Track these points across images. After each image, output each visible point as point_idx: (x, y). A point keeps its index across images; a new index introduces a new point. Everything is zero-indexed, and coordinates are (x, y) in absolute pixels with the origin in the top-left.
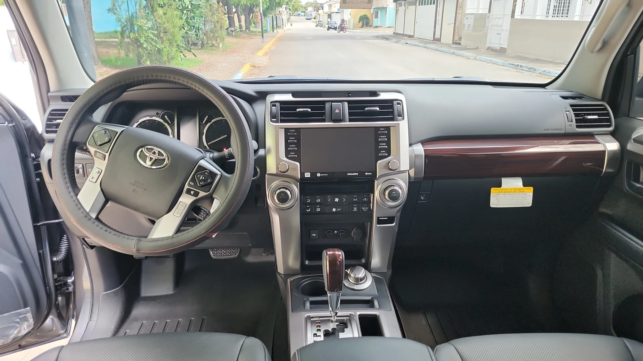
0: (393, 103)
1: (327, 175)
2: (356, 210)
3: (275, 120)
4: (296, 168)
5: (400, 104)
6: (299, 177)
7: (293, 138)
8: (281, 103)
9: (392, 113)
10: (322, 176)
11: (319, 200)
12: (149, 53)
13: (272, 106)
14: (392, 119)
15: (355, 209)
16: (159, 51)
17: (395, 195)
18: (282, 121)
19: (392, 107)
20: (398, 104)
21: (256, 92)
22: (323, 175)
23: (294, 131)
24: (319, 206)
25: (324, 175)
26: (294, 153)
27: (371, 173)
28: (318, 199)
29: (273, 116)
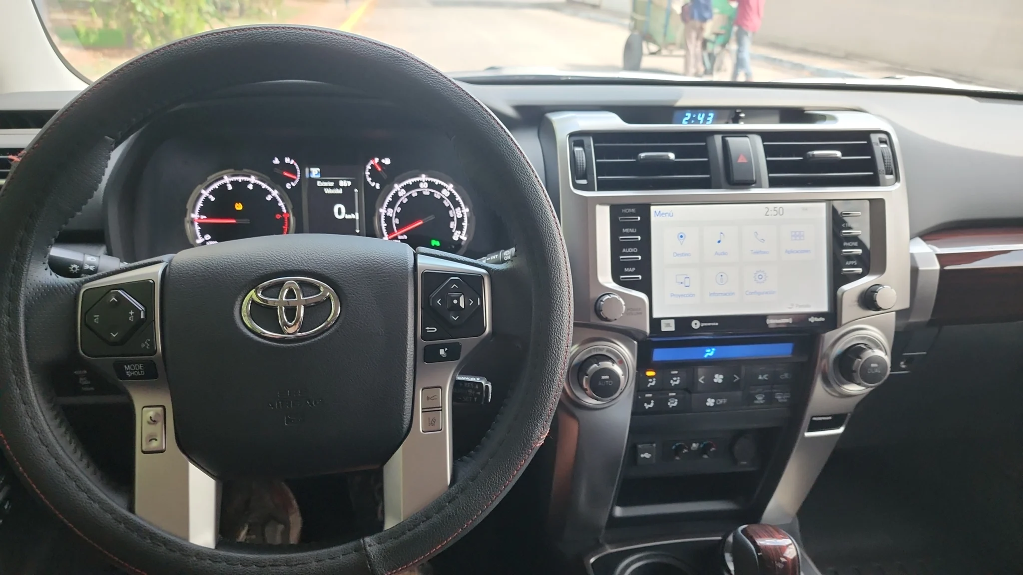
0: (869, 140)
1: (717, 324)
2: (762, 402)
3: (584, 182)
4: (640, 309)
5: (885, 142)
6: (648, 331)
7: (632, 231)
8: (600, 136)
9: (871, 165)
10: (704, 326)
11: (676, 381)
12: (147, 22)
13: (575, 145)
14: (874, 181)
15: (760, 399)
16: (167, 19)
17: (876, 371)
18: (603, 186)
19: (868, 149)
20: (882, 142)
21: (518, 108)
22: (706, 324)
23: (633, 210)
24: (674, 394)
25: (709, 324)
26: (634, 269)
27: (823, 317)
28: (675, 379)
29: (578, 172)
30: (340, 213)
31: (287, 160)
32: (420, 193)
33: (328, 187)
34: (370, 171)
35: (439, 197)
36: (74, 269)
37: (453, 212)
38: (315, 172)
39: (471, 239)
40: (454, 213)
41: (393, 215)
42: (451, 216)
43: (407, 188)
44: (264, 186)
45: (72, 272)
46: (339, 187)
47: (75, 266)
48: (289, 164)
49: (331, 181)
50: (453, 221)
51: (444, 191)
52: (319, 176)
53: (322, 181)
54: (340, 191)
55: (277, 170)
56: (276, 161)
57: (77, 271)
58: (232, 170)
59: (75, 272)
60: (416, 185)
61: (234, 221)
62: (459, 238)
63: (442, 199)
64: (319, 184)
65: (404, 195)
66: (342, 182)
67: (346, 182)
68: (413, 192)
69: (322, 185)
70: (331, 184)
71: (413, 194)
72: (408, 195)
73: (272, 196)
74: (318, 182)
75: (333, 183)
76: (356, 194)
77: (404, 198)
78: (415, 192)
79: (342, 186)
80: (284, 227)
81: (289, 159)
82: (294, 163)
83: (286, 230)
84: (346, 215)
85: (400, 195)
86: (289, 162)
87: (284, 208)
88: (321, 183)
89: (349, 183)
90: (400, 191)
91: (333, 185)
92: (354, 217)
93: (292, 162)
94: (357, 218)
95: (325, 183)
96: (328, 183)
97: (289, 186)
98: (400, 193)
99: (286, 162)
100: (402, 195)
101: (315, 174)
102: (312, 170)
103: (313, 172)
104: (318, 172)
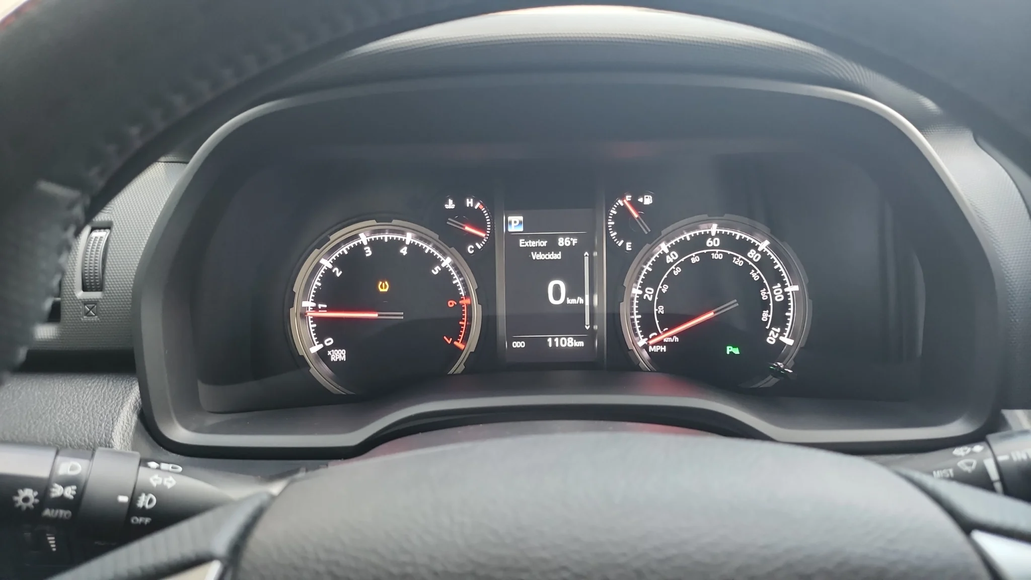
30: (557, 295)
31: (469, 202)
32: (706, 258)
33: (538, 249)
34: (615, 218)
35: (741, 264)
36: (26, 499)
37: (767, 291)
38: (515, 223)
39: (802, 343)
40: (769, 293)
41: (654, 298)
42: (764, 298)
43: (682, 248)
44: (428, 248)
45: (20, 507)
46: (556, 249)
47: (29, 493)
48: (471, 209)
49: (542, 238)
50: (768, 308)
51: (752, 253)
52: (521, 229)
53: (527, 238)
54: (557, 256)
55: (451, 222)
56: (450, 205)
57: (34, 504)
58: (373, 222)
59: (28, 508)
60: (699, 242)
61: (375, 315)
62: (777, 339)
63: (747, 268)
64: (522, 243)
65: (675, 261)
66: (563, 239)
67: (570, 240)
68: (693, 254)
69: (527, 245)
70: (542, 244)
71: (692, 259)
72: (683, 260)
73: (441, 267)
74: (521, 240)
75: (546, 242)
76: (586, 260)
77: (676, 267)
78: (696, 255)
79: (562, 245)
80: (461, 323)
81: (472, 200)
82: (481, 207)
83: (464, 328)
84: (568, 298)
85: (668, 262)
86: (472, 206)
87: (461, 289)
88: (526, 242)
89: (575, 241)
90: (669, 254)
91: (545, 245)
92: (581, 301)
93: (478, 205)
94: (587, 303)
95: (532, 241)
96: (537, 242)
97: (471, 249)
98: (668, 257)
99: (468, 206)
100: (672, 261)
101: (515, 226)
102: (510, 218)
103: (513, 222)
104: (520, 223)
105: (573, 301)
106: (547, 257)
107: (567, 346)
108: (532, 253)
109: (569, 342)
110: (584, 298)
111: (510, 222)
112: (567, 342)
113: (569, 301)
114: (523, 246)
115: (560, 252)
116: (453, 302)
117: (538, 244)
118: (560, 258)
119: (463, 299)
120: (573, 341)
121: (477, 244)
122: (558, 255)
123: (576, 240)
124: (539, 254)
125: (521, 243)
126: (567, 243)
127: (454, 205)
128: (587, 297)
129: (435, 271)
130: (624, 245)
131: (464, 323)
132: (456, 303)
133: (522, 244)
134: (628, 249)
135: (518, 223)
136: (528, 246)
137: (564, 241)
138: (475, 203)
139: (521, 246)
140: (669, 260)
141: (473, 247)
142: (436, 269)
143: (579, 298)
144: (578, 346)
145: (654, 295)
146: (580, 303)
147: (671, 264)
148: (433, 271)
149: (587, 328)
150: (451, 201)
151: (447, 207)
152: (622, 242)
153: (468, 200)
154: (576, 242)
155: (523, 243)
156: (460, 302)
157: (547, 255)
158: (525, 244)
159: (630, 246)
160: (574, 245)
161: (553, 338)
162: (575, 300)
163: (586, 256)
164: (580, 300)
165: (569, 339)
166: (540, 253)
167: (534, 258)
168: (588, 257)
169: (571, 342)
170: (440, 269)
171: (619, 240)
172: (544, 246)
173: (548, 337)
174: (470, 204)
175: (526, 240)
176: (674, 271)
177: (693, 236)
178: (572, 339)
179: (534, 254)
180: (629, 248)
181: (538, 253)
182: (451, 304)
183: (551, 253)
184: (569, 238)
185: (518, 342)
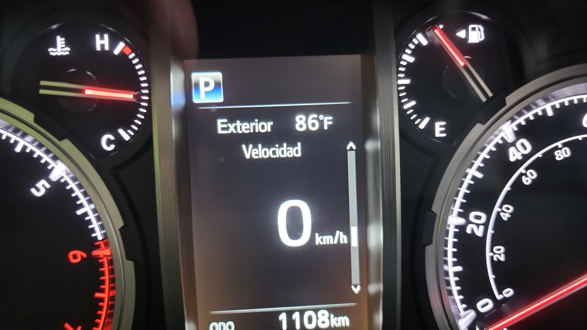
30: (295, 229)
31: (101, 42)
32: (582, 150)
33: (255, 138)
38: (207, 86)
41: (485, 231)
43: (539, 132)
44: (22, 143)
46: (291, 137)
48: (106, 55)
49: (262, 115)
52: (219, 98)
53: (232, 116)
54: (294, 152)
56: (60, 48)
60: (570, 119)
64: (222, 126)
65: (526, 157)
66: (303, 117)
67: (318, 119)
68: (559, 144)
69: (232, 129)
70: (263, 127)
71: (556, 153)
72: (539, 155)
73: (49, 181)
74: (219, 121)
75: (272, 123)
76: (352, 157)
77: (527, 169)
78: (564, 145)
79: (304, 129)
80: (98, 295)
81: (106, 36)
82: (128, 51)
83: (105, 304)
84: (317, 235)
85: (512, 159)
86: (107, 48)
87: (95, 225)
88: (229, 125)
89: (328, 121)
90: (513, 144)
91: (269, 130)
92: (343, 239)
93: (121, 46)
94: (355, 243)
95: (242, 122)
96: (252, 124)
97: (109, 142)
98: (512, 150)
99: (98, 48)
100: (520, 158)
101: (206, 93)
102: (195, 76)
103: (202, 85)
104: (217, 85)
105: (327, 240)
106: (274, 153)
107: (317, 327)
108: (244, 147)
109: (321, 318)
110: (347, 233)
111: (197, 85)
112: (317, 318)
113: (319, 240)
114: (225, 132)
115: (299, 144)
116: (79, 253)
117: (254, 127)
118: (299, 155)
119: (98, 247)
120: (329, 318)
121: (121, 131)
122: (295, 148)
123: (331, 118)
124: (257, 148)
125: (220, 126)
126: (313, 125)
127: (68, 49)
128: (354, 230)
129: (38, 190)
130: (430, 127)
131: (105, 296)
132: (85, 255)
133: (223, 129)
134: (438, 135)
135: (212, 86)
136: (235, 132)
137: (306, 122)
138: (113, 44)
139: (220, 131)
140: (514, 155)
141: (112, 138)
142: (39, 185)
143: (338, 232)
144: (338, 325)
145: (486, 225)
146: (341, 242)
147: (518, 164)
148: (33, 190)
149: (356, 290)
150: (60, 41)
151: (53, 52)
152: (427, 120)
153: (98, 36)
154: (331, 123)
155: (225, 126)
156: (95, 253)
157: (272, 149)
158: (227, 128)
159: (443, 129)
160: (326, 128)
161: (290, 314)
162: (331, 237)
163: (351, 149)
164: (341, 237)
165: (320, 313)
166: (260, 146)
167: (248, 156)
168: (354, 152)
169: (325, 318)
170: (48, 186)
171: (422, 117)
172: (267, 132)
173: (280, 312)
174: (102, 46)
175: (232, 120)
176: (523, 177)
177: (558, 106)
178: (326, 313)
179: (247, 148)
180: (442, 132)
181: (255, 146)
182: (75, 257)
183: (281, 146)
184: (315, 116)
185: (220, 323)
